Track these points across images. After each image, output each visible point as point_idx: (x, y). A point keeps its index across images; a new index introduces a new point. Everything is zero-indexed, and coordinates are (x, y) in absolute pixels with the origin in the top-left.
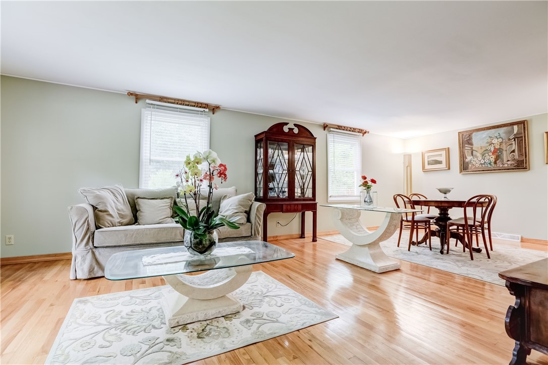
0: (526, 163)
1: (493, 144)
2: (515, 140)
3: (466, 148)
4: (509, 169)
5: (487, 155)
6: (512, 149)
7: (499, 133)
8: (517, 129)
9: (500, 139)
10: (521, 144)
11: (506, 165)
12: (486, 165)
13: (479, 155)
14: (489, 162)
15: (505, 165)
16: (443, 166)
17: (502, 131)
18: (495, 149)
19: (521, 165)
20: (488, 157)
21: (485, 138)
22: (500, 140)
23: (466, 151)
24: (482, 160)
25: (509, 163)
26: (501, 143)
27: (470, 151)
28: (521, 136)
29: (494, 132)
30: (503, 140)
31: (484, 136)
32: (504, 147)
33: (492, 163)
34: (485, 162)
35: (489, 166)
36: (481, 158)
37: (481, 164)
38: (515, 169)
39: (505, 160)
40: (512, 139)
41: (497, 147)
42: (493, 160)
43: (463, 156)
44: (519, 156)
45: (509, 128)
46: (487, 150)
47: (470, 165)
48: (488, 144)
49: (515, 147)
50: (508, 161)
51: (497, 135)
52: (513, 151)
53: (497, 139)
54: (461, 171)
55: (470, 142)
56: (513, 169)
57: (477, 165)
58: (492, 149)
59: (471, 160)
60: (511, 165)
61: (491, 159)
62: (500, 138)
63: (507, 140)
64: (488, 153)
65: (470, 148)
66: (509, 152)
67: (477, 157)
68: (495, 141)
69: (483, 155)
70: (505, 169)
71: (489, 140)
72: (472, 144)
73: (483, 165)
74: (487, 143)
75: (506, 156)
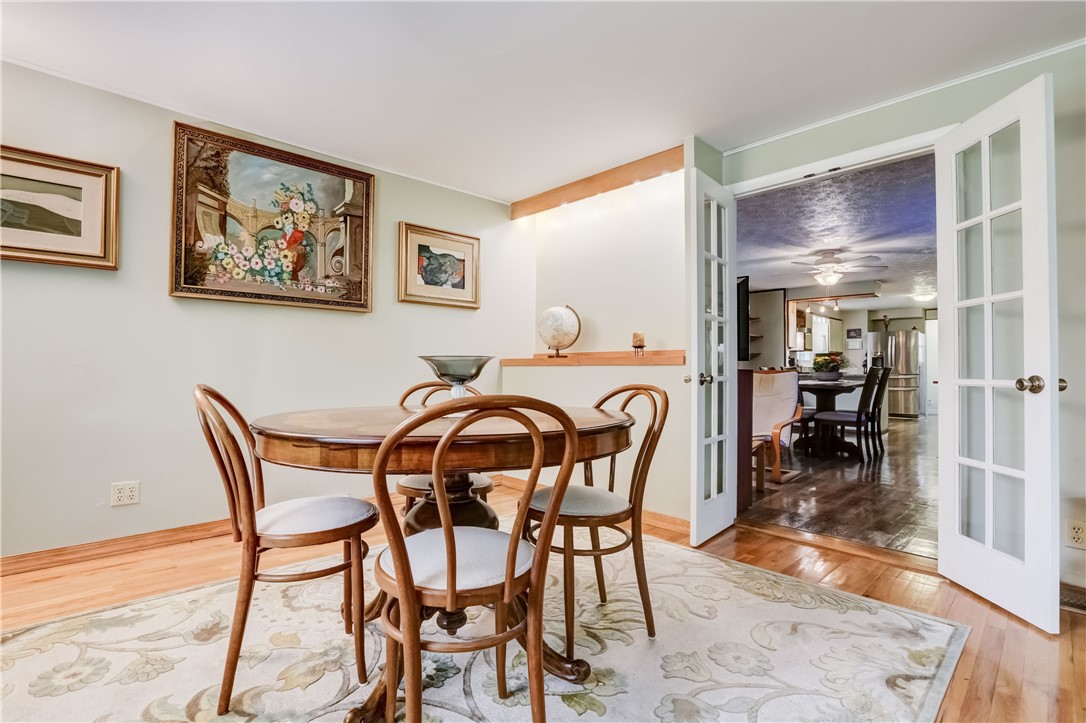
0: (366, 292)
1: (293, 213)
2: (345, 221)
3: (201, 198)
4: (327, 302)
5: (271, 243)
6: (338, 247)
7: (309, 185)
8: (352, 191)
9: (312, 205)
10: (358, 237)
11: (321, 290)
12: (268, 279)
13: (244, 236)
14: (278, 270)
15: (318, 290)
17: (318, 180)
18: (295, 229)
19: (353, 296)
20: (273, 253)
21: (269, 183)
22: (311, 207)
23: (200, 209)
24: (256, 259)
25: (329, 283)
26: (313, 217)
27: (216, 215)
28: (358, 213)
29: (295, 175)
30: (318, 209)
31: (267, 176)
32: (319, 231)
33: (285, 276)
34: (264, 268)
35: (277, 284)
36: (252, 251)
37: (251, 270)
38: (343, 304)
39: (320, 274)
40: (339, 216)
41: (303, 226)
42: (287, 264)
43: (183, 226)
44: (351, 270)
45: (336, 180)
46: (273, 227)
47: (212, 268)
48: (277, 210)
49: (343, 240)
50: (327, 277)
51: (302, 186)
52: (340, 252)
53: (305, 201)
54: (176, 287)
55: (218, 180)
56: (338, 304)
57: (239, 274)
58: (289, 230)
59: (216, 251)
60: (334, 289)
61: (283, 260)
62: (312, 200)
63: (328, 215)
64: (275, 240)
65: (215, 204)
66: (330, 251)
67: (240, 245)
68: (297, 205)
69: (259, 242)
70: (319, 302)
71: (282, 197)
72: (222, 189)
73: (259, 278)
74: (275, 203)
75: (321, 261)
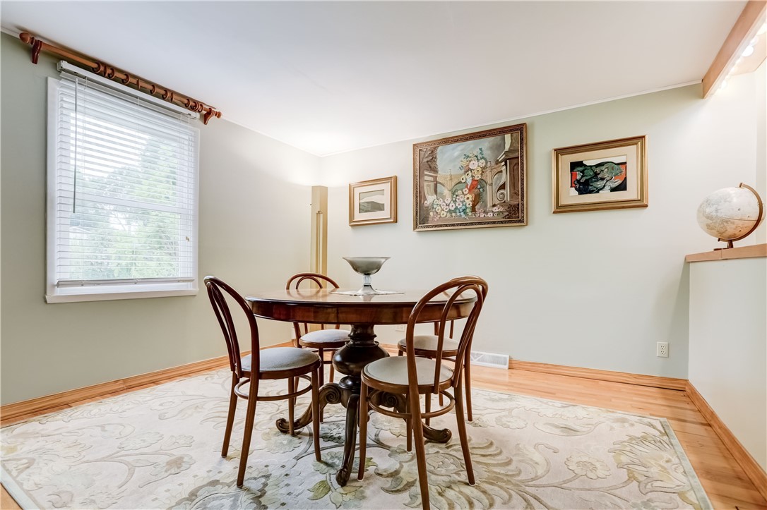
0: (522, 212)
1: (471, 170)
2: (506, 164)
3: (426, 178)
4: (494, 223)
5: (460, 192)
6: (501, 183)
7: (481, 149)
8: (510, 141)
9: (483, 161)
10: (516, 172)
11: (490, 215)
12: (458, 214)
13: (446, 192)
14: (464, 207)
15: (489, 215)
16: (385, 214)
17: (486, 143)
18: (473, 180)
19: (514, 215)
20: (461, 198)
21: (458, 157)
22: (482, 163)
23: (426, 184)
24: (452, 204)
25: (495, 209)
26: (484, 168)
27: (432, 184)
28: (515, 155)
29: (472, 146)
30: (487, 163)
31: (456, 154)
32: (488, 177)
33: (468, 210)
34: (456, 208)
35: (463, 216)
36: (450, 199)
37: (450, 211)
38: (505, 222)
39: (489, 204)
40: (501, 162)
41: (478, 177)
42: (469, 203)
43: (419, 195)
44: (511, 197)
45: (498, 138)
46: (460, 182)
47: (431, 214)
48: (463, 171)
49: (505, 178)
50: (494, 206)
51: (477, 152)
52: (503, 187)
53: (478, 160)
54: (416, 227)
55: (432, 166)
56: (502, 222)
57: (444, 214)
58: (469, 181)
59: (433, 204)
60: (499, 213)
61: (467, 201)
62: (483, 158)
63: (493, 164)
64: (462, 190)
65: (431, 179)
66: (495, 187)
67: (443, 197)
68: (474, 165)
69: (453, 194)
70: (488, 223)
71: (465, 164)
72: (435, 170)
73: (454, 214)
74: (461, 168)
75: (490, 196)
